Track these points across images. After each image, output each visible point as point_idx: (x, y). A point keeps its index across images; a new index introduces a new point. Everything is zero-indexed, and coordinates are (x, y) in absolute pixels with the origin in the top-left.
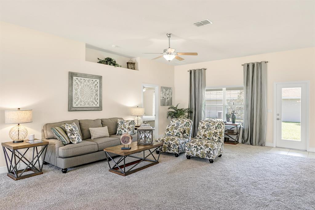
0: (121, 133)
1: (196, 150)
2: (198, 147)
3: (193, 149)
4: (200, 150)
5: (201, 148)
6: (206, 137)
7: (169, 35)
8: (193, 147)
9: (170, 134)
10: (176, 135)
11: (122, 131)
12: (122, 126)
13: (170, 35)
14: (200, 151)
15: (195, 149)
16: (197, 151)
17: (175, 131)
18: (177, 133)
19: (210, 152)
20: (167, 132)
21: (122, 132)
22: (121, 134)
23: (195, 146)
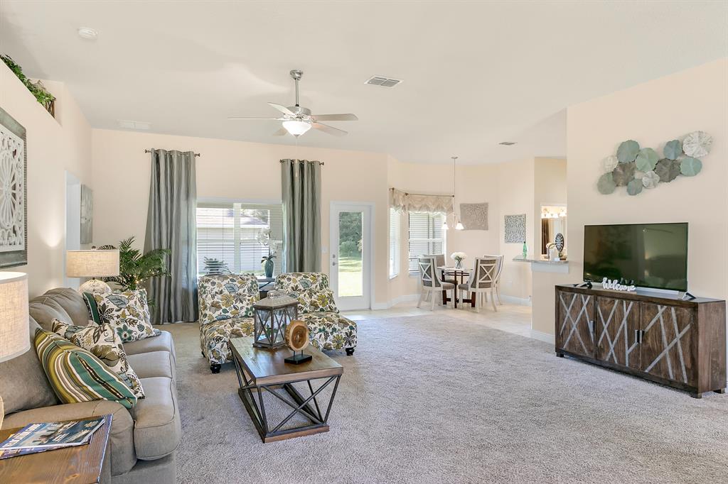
0: (128, 336)
1: (323, 336)
2: (327, 329)
3: (318, 336)
4: (332, 333)
5: (334, 330)
6: (317, 307)
7: (297, 75)
8: (317, 330)
9: (227, 314)
10: (244, 314)
11: (130, 328)
12: (124, 314)
13: (300, 74)
14: (331, 337)
15: (321, 335)
16: (326, 339)
17: (239, 305)
18: (247, 308)
19: (351, 333)
20: (218, 313)
21: (130, 332)
22: (130, 339)
23: (322, 328)
